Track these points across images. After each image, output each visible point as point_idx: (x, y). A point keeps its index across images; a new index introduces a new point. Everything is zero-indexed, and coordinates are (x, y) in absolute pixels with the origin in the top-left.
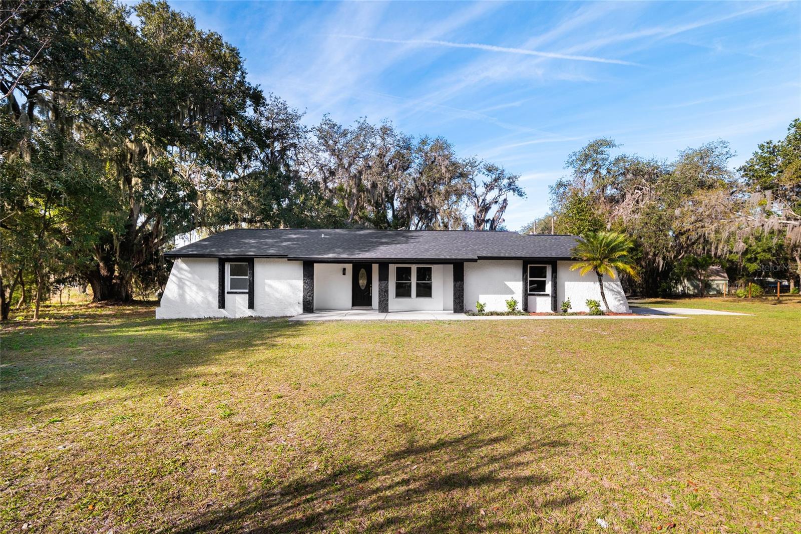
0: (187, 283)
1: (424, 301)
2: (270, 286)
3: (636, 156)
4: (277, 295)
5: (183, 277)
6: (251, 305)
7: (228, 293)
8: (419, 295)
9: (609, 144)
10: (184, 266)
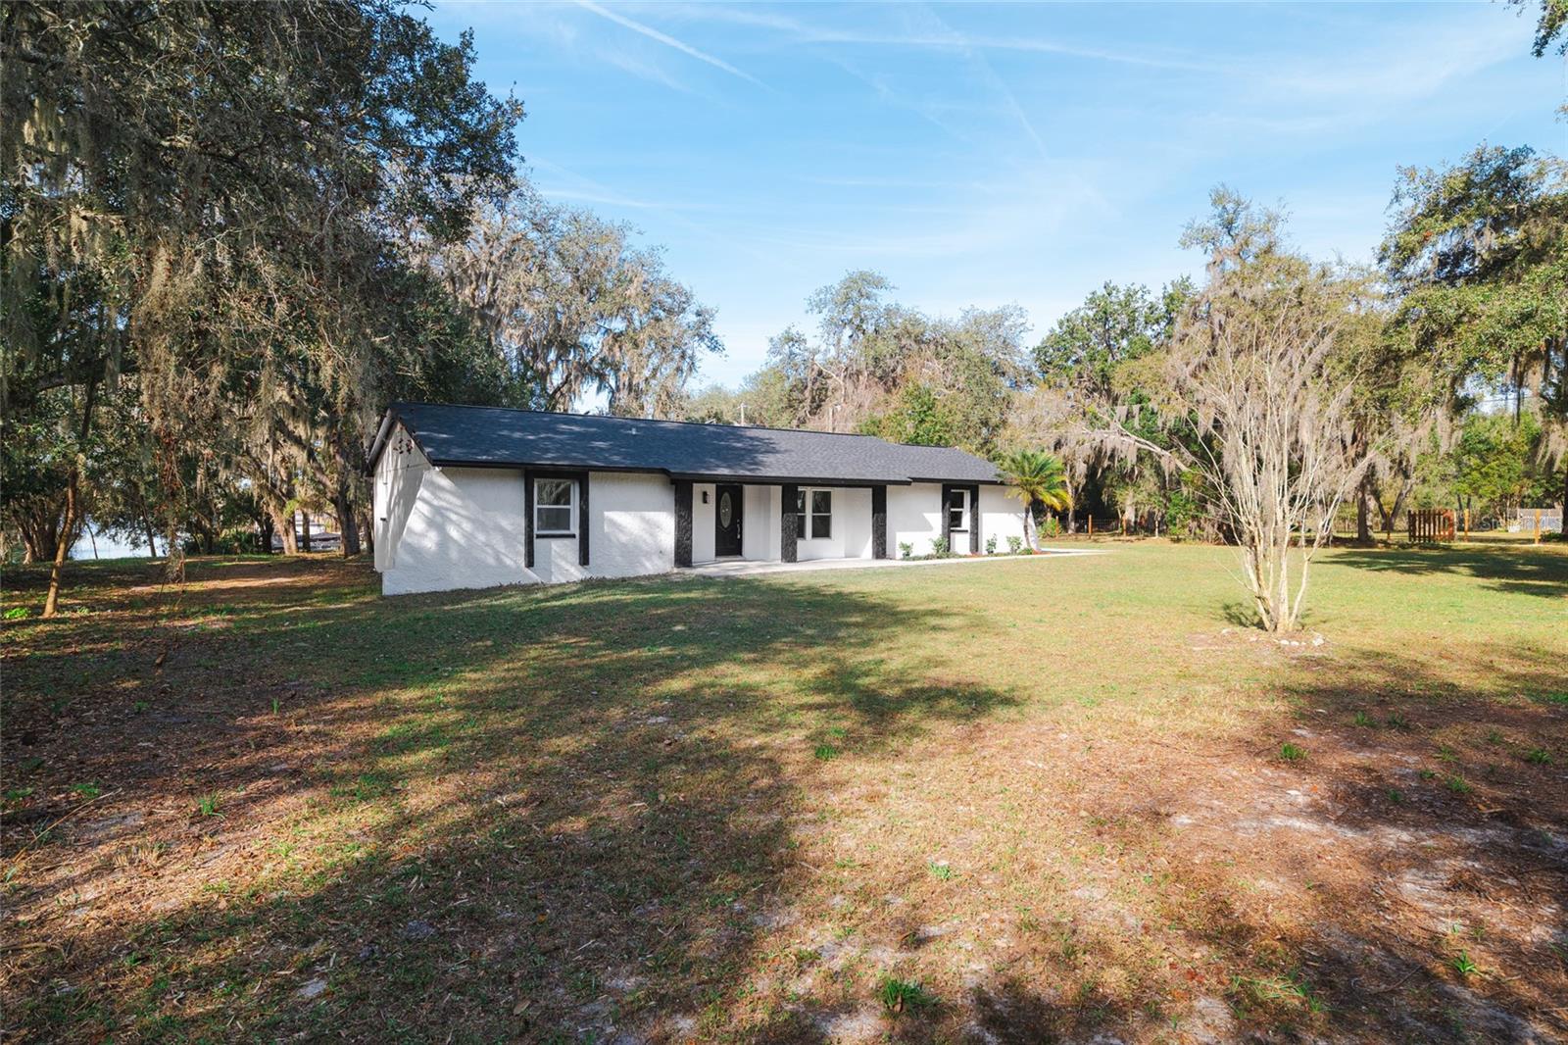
0: (454, 517)
1: (821, 542)
2: (613, 523)
3: (916, 310)
4: (623, 538)
5: (444, 504)
6: (584, 560)
7: (539, 536)
8: (815, 535)
9: (879, 283)
10: (444, 482)
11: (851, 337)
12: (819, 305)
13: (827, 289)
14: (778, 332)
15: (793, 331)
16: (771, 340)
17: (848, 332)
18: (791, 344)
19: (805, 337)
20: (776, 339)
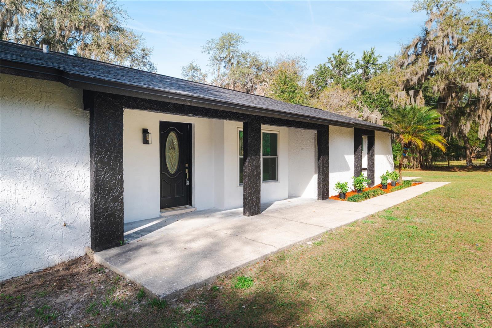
9: (239, 39)
11: (225, 67)
12: (209, 49)
13: (213, 41)
14: (187, 64)
15: (194, 64)
16: (183, 68)
17: (223, 64)
18: (193, 71)
19: (201, 68)
20: (185, 67)
